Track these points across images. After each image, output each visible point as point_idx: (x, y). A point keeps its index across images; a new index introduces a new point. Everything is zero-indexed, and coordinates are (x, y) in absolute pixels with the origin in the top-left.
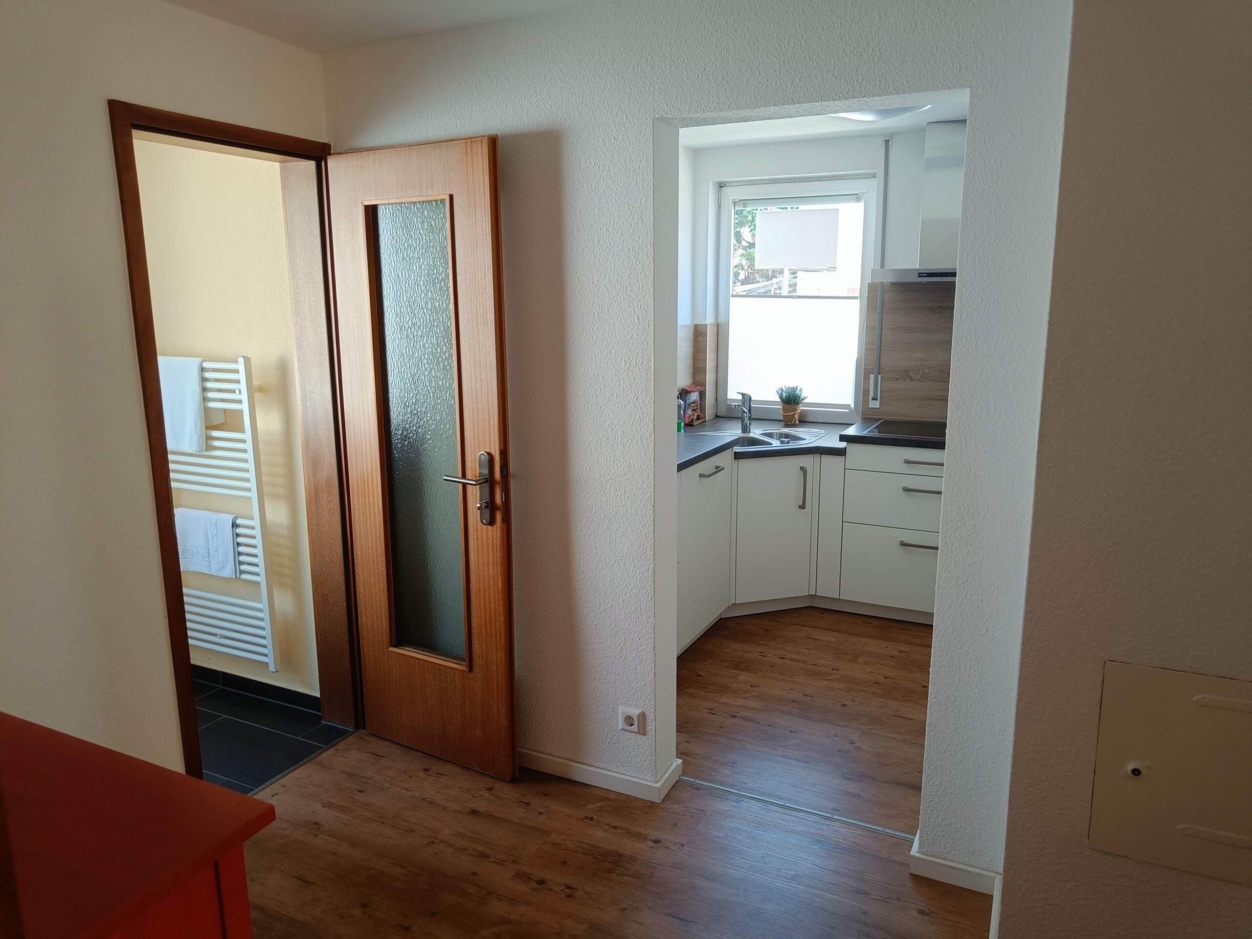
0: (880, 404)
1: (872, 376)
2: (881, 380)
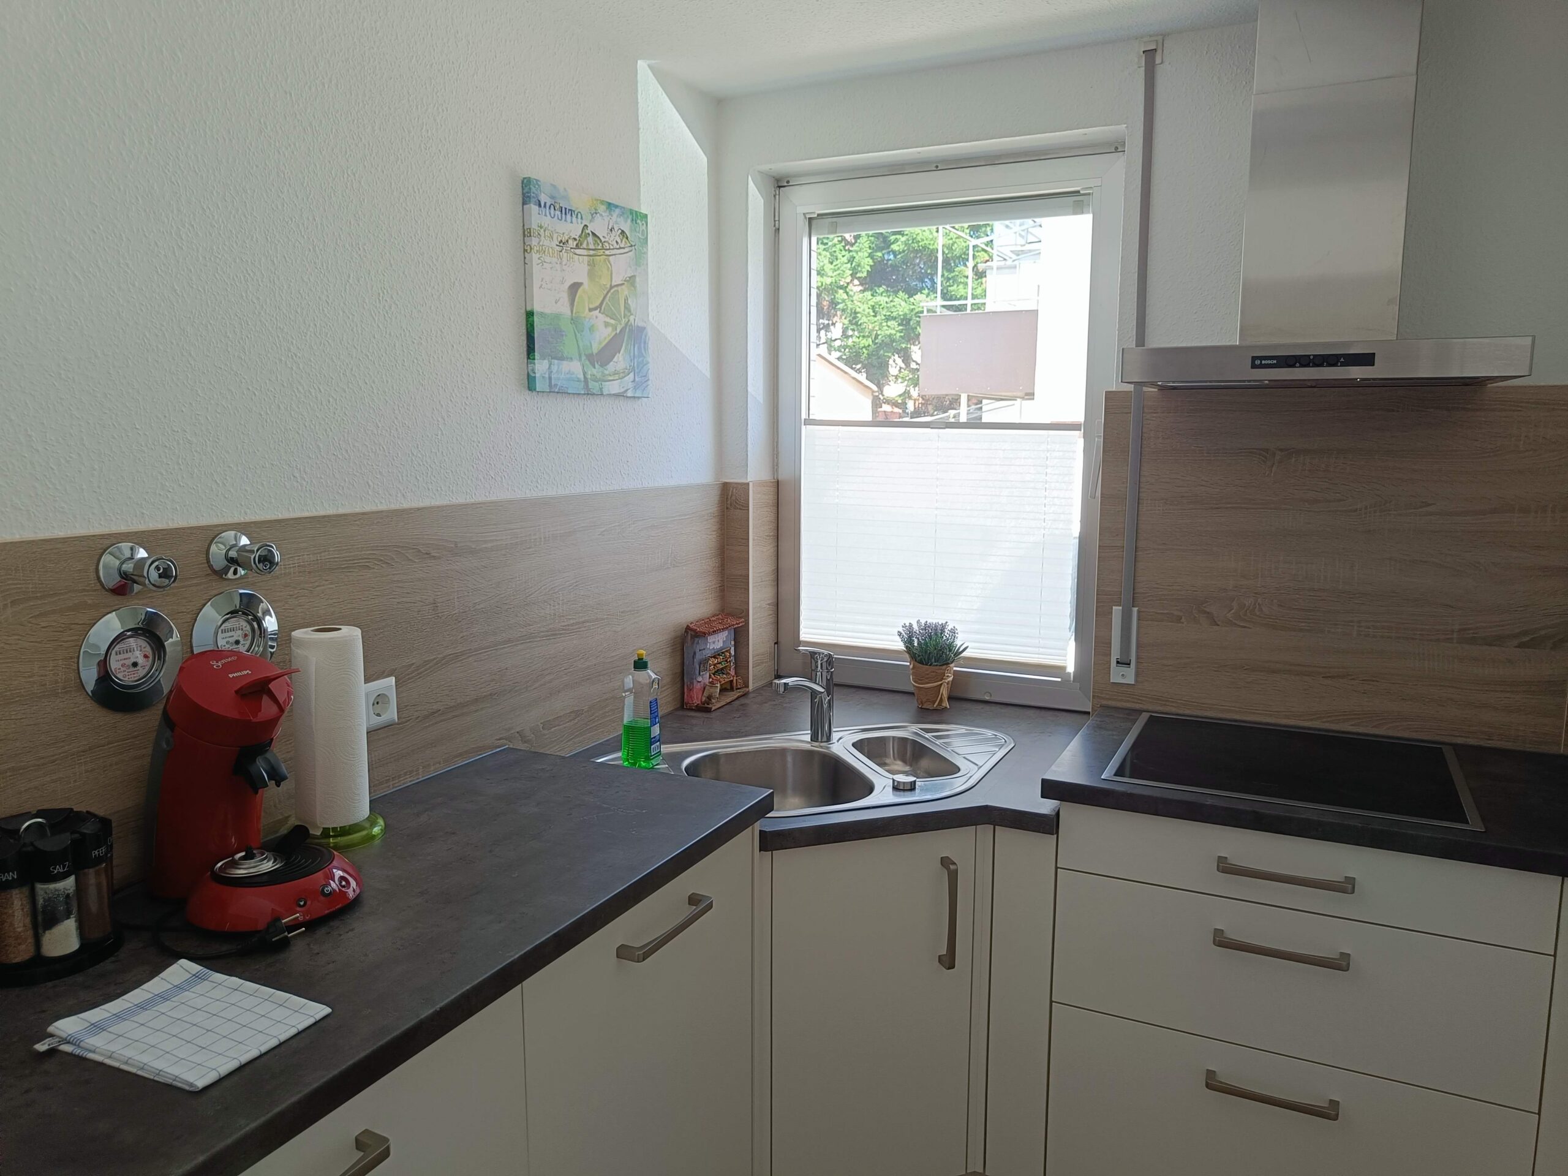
0: (1137, 674)
1: (1117, 610)
2: (1139, 619)
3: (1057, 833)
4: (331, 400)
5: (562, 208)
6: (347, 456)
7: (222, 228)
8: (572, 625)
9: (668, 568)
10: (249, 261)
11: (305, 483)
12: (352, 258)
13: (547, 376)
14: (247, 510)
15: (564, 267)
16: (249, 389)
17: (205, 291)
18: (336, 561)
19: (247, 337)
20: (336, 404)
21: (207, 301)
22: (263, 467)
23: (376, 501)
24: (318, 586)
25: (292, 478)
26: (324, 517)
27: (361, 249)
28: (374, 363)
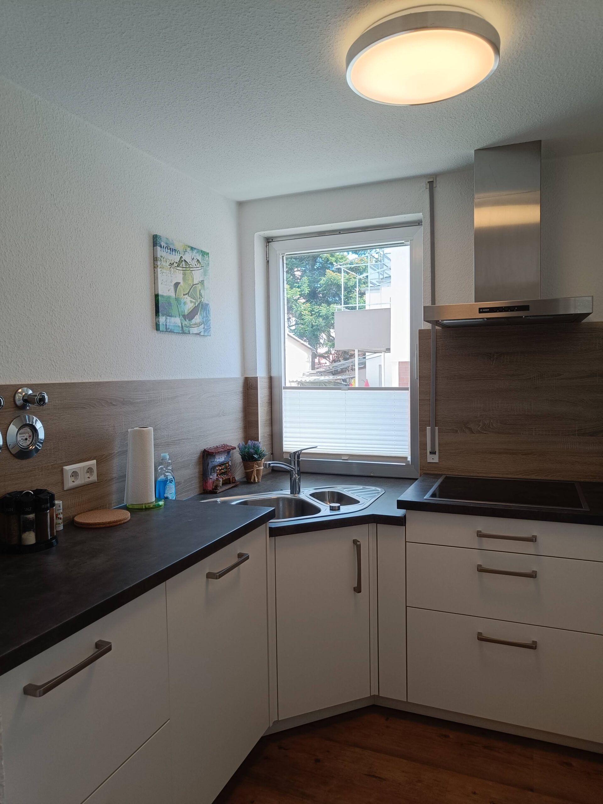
0: (440, 458)
1: (428, 428)
2: (439, 432)
3: (405, 526)
4: (69, 331)
5: (171, 248)
6: (76, 357)
7: (23, 252)
8: (176, 440)
9: (220, 416)
10: (35, 267)
11: (57, 368)
12: (79, 268)
13: (165, 324)
14: (31, 379)
15: (172, 275)
16: (33, 324)
17: (15, 279)
18: (70, 404)
19: (33, 301)
20: (71, 333)
21: (16, 285)
22: (39, 360)
23: (88, 378)
24: (62, 415)
25: (51, 365)
26: (65, 383)
27: (83, 264)
28: (88, 315)
